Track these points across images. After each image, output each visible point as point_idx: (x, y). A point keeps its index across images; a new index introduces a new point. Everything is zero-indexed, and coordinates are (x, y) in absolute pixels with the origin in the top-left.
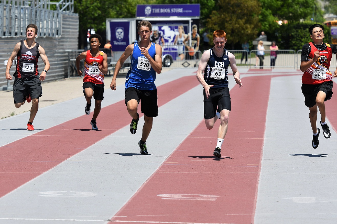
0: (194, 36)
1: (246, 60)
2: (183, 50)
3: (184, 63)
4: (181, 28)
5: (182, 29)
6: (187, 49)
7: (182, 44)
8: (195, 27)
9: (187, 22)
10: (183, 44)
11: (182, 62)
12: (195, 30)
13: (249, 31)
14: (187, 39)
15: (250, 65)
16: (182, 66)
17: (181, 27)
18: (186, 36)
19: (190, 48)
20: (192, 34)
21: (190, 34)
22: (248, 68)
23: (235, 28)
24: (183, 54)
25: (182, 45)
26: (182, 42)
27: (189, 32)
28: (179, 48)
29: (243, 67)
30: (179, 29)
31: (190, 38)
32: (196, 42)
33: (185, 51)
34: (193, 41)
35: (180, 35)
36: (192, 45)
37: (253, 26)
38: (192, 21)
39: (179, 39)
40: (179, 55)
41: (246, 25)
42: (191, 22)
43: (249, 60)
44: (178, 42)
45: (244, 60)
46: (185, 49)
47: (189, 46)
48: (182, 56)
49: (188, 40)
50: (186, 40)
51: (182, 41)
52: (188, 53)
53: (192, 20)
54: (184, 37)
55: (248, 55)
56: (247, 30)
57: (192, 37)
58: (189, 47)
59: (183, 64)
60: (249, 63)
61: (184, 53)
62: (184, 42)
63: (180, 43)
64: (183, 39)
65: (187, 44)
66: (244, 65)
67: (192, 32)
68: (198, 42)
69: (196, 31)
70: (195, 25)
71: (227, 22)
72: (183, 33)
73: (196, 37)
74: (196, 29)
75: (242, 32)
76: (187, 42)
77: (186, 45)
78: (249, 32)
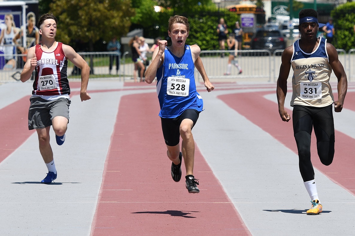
0: (31, 30)
1: (118, 69)
2: (14, 53)
3: (15, 74)
4: (9, 18)
5: (11, 19)
6: (19, 52)
7: (11, 43)
8: (31, 16)
9: (19, 8)
10: (13, 44)
11: (12, 73)
12: (32, 21)
13: (117, 21)
14: (19, 36)
15: (123, 76)
16: (11, 78)
17: (9, 16)
18: (18, 30)
19: (25, 49)
20: (27, 28)
21: (23, 28)
22: (120, 80)
23: (94, 17)
24: (13, 60)
25: (12, 46)
26: (12, 41)
27: (22, 25)
28: (6, 50)
29: (112, 78)
30: (6, 21)
31: (25, 35)
32: (33, 40)
33: (16, 55)
34: (28, 38)
35: (7, 29)
36: (27, 45)
37: (121, 14)
38: (27, 7)
39: (6, 36)
40: (7, 61)
41: (111, 12)
42: (25, 8)
43: (121, 67)
44: (5, 39)
45: (114, 68)
46: (16, 51)
47: (22, 46)
48: (13, 63)
49: (21, 37)
50: (17, 38)
51: (11, 39)
52: (21, 57)
53: (27, 4)
54: (15, 33)
55: (120, 60)
56: (113, 21)
57: (27, 33)
58: (22, 49)
59: (13, 76)
60: (122, 74)
61: (14, 57)
62: (14, 41)
63: (8, 41)
64: (13, 36)
65: (19, 43)
66: (114, 76)
67: (28, 24)
68: (36, 39)
69: (34, 23)
70: (31, 13)
71: (81, 8)
72: (12, 25)
73: (34, 31)
74: (34, 19)
75: (106, 23)
76: (19, 40)
77: (17, 45)
78: (117, 23)
